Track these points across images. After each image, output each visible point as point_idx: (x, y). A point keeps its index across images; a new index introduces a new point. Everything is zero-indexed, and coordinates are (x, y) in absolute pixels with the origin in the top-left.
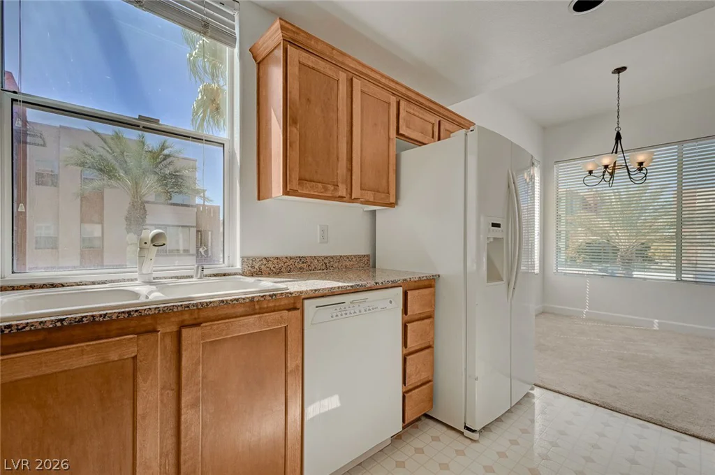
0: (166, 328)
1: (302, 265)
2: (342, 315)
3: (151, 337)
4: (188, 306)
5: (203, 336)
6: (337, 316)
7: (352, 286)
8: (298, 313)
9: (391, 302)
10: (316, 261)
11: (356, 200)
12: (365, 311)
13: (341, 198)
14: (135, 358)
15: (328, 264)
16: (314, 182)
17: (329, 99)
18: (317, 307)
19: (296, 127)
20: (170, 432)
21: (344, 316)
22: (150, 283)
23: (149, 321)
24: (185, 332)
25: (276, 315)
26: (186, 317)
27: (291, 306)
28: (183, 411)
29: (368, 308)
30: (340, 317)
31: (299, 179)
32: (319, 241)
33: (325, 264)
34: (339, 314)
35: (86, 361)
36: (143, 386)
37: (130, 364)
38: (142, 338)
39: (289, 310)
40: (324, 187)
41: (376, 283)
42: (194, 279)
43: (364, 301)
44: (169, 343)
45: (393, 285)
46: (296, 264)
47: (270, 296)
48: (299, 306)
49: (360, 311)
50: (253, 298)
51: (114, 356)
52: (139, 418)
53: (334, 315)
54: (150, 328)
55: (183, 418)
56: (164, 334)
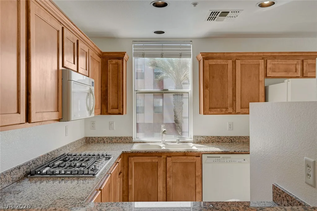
0: (164, 156)
1: (219, 140)
2: (218, 161)
3: (160, 158)
4: (168, 152)
5: (172, 160)
6: (216, 161)
7: (222, 151)
8: (199, 158)
9: (244, 160)
10: (226, 138)
11: (238, 113)
12: (230, 162)
13: (230, 113)
14: (157, 162)
15: (232, 140)
16: (216, 108)
17: (223, 74)
18: (208, 157)
19: (208, 90)
20: (165, 183)
21: (219, 162)
22: (164, 144)
23: (160, 154)
24: (168, 158)
25: (192, 158)
26: (168, 154)
27: (198, 155)
28: (167, 178)
29: (231, 161)
30: (217, 162)
31: (209, 108)
32: (228, 129)
33: (231, 140)
34: (217, 161)
35: (149, 161)
36: (159, 169)
37: (157, 163)
38: (159, 158)
39: (196, 157)
40: (220, 110)
41: (235, 151)
42: (176, 143)
43: (230, 158)
44: (164, 160)
45: (244, 153)
46: (216, 140)
47: (190, 151)
48: (201, 156)
49: (227, 161)
50: (185, 151)
51: (154, 161)
52: (158, 176)
53: (215, 161)
54: (160, 156)
55: (167, 179)
56: (163, 158)
